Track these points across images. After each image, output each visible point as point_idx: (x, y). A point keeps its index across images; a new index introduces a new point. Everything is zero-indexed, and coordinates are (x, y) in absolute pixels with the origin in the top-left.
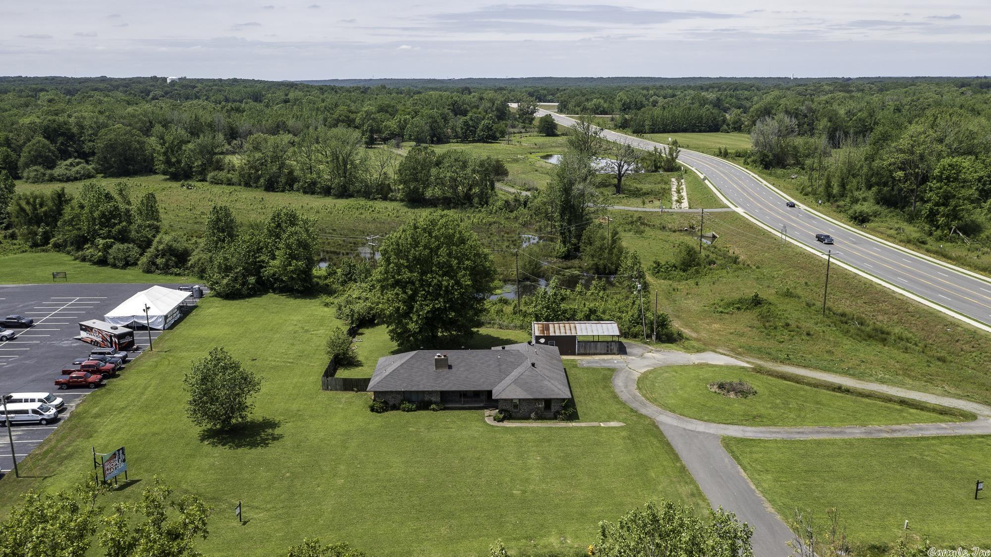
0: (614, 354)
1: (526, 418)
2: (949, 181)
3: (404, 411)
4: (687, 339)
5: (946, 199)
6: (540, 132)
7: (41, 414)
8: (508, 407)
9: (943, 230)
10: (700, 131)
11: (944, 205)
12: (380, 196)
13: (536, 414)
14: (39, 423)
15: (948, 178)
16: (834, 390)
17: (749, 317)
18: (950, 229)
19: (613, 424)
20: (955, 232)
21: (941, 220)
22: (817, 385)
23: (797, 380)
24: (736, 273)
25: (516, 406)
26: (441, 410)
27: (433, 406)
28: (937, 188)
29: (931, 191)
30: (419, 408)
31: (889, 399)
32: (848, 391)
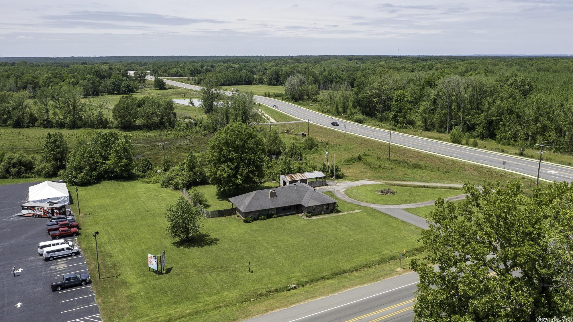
0: (324, 186)
1: (320, 214)
2: (401, 102)
3: (261, 220)
4: (347, 176)
5: (400, 110)
6: (156, 87)
7: (72, 250)
8: (311, 210)
9: (401, 124)
10: (242, 85)
11: (399, 112)
12: (101, 126)
13: (324, 211)
14: (71, 255)
15: (400, 100)
16: (422, 187)
17: (360, 164)
18: (404, 123)
19: (356, 211)
20: (406, 124)
21: (400, 119)
22: (415, 186)
23: (406, 186)
24: (332, 149)
25: (314, 210)
26: (278, 217)
27: (274, 216)
28: (396, 105)
29: (393, 106)
30: (268, 218)
31: (445, 188)
32: (427, 187)
